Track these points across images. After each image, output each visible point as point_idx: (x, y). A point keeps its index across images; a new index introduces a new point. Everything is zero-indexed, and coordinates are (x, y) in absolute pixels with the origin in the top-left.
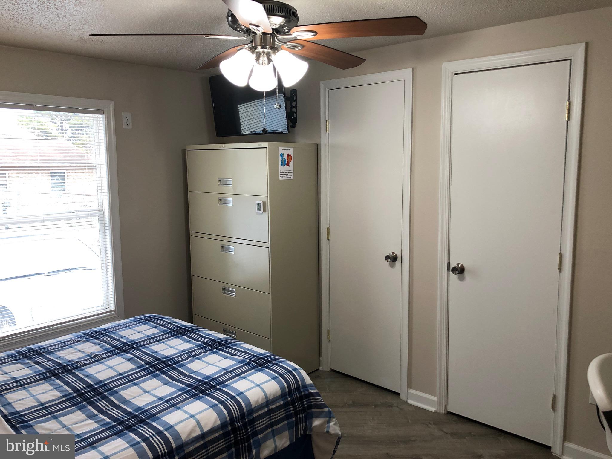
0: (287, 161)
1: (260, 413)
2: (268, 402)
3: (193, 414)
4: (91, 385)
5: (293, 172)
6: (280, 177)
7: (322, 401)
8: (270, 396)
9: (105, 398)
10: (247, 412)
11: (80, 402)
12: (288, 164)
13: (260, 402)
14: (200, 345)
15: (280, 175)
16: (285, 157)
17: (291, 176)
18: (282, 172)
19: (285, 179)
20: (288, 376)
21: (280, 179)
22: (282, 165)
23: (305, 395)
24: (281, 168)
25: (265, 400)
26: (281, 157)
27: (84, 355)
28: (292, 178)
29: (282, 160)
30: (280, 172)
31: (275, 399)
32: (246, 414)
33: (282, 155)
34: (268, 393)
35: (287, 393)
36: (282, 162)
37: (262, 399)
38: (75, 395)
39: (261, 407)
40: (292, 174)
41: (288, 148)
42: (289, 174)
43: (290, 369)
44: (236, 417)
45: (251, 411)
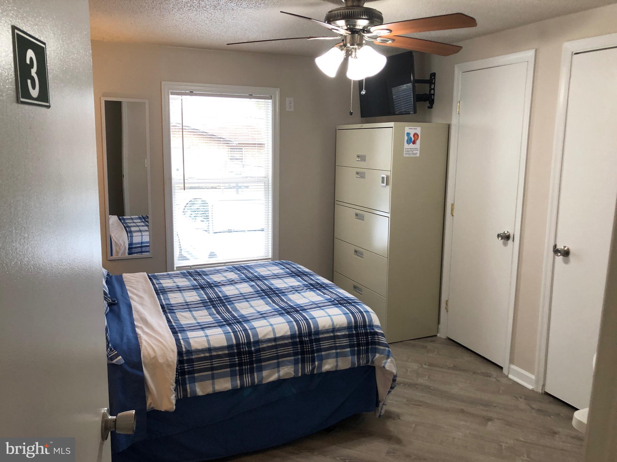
0: (413, 139)
1: (326, 335)
2: (334, 330)
3: (273, 324)
4: (220, 297)
5: (419, 149)
6: (404, 154)
7: (385, 341)
8: (336, 325)
9: (225, 306)
10: (314, 332)
11: (209, 306)
12: (414, 143)
13: (327, 327)
14: (307, 285)
15: (404, 153)
16: (412, 136)
17: (417, 153)
18: (406, 149)
19: (410, 156)
20: (358, 315)
21: (404, 156)
22: (407, 143)
23: (371, 332)
24: (406, 146)
25: (332, 327)
26: (407, 135)
27: (225, 279)
28: (418, 155)
29: (408, 139)
30: (405, 149)
31: (340, 329)
32: (313, 333)
33: (408, 134)
34: (335, 324)
35: (353, 327)
36: (407, 141)
37: (329, 326)
38: (208, 301)
39: (327, 331)
40: (418, 152)
41: (414, 128)
42: (415, 152)
43: (362, 310)
44: (304, 333)
45: (318, 332)
